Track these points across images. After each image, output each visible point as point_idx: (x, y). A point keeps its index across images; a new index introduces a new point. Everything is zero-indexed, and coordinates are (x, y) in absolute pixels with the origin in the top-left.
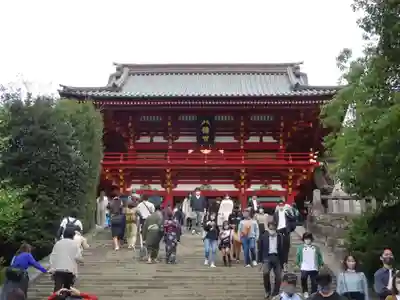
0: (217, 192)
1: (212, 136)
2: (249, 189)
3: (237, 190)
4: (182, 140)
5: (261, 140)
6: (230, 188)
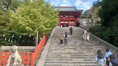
2: (70, 22)
4: (61, 16)
5: (71, 16)
6: (67, 22)
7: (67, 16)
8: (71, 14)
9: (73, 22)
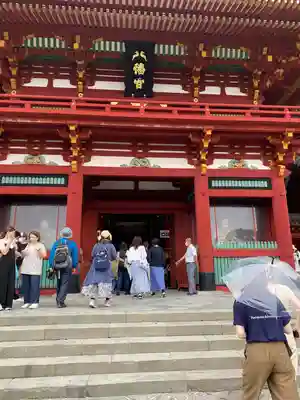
0: (160, 169)
1: (149, 80)
2: (211, 167)
3: (192, 167)
4: (99, 85)
5: (223, 91)
6: (179, 164)
7: (177, 89)
8: (220, 52)
9: (256, 164)
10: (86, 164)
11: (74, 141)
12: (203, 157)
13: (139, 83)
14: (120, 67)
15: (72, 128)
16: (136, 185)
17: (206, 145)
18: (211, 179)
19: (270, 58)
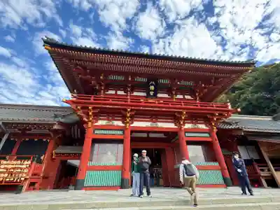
0: (163, 128)
1: (156, 92)
3: (177, 127)
6: (170, 126)
7: (166, 96)
9: (203, 126)
10: (132, 125)
11: (128, 115)
12: (182, 123)
13: (152, 93)
14: (144, 87)
15: (129, 110)
16: (148, 135)
17: (183, 118)
18: (186, 132)
19: (203, 85)
